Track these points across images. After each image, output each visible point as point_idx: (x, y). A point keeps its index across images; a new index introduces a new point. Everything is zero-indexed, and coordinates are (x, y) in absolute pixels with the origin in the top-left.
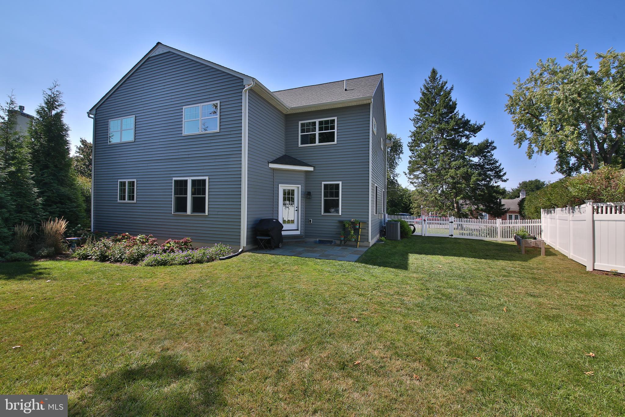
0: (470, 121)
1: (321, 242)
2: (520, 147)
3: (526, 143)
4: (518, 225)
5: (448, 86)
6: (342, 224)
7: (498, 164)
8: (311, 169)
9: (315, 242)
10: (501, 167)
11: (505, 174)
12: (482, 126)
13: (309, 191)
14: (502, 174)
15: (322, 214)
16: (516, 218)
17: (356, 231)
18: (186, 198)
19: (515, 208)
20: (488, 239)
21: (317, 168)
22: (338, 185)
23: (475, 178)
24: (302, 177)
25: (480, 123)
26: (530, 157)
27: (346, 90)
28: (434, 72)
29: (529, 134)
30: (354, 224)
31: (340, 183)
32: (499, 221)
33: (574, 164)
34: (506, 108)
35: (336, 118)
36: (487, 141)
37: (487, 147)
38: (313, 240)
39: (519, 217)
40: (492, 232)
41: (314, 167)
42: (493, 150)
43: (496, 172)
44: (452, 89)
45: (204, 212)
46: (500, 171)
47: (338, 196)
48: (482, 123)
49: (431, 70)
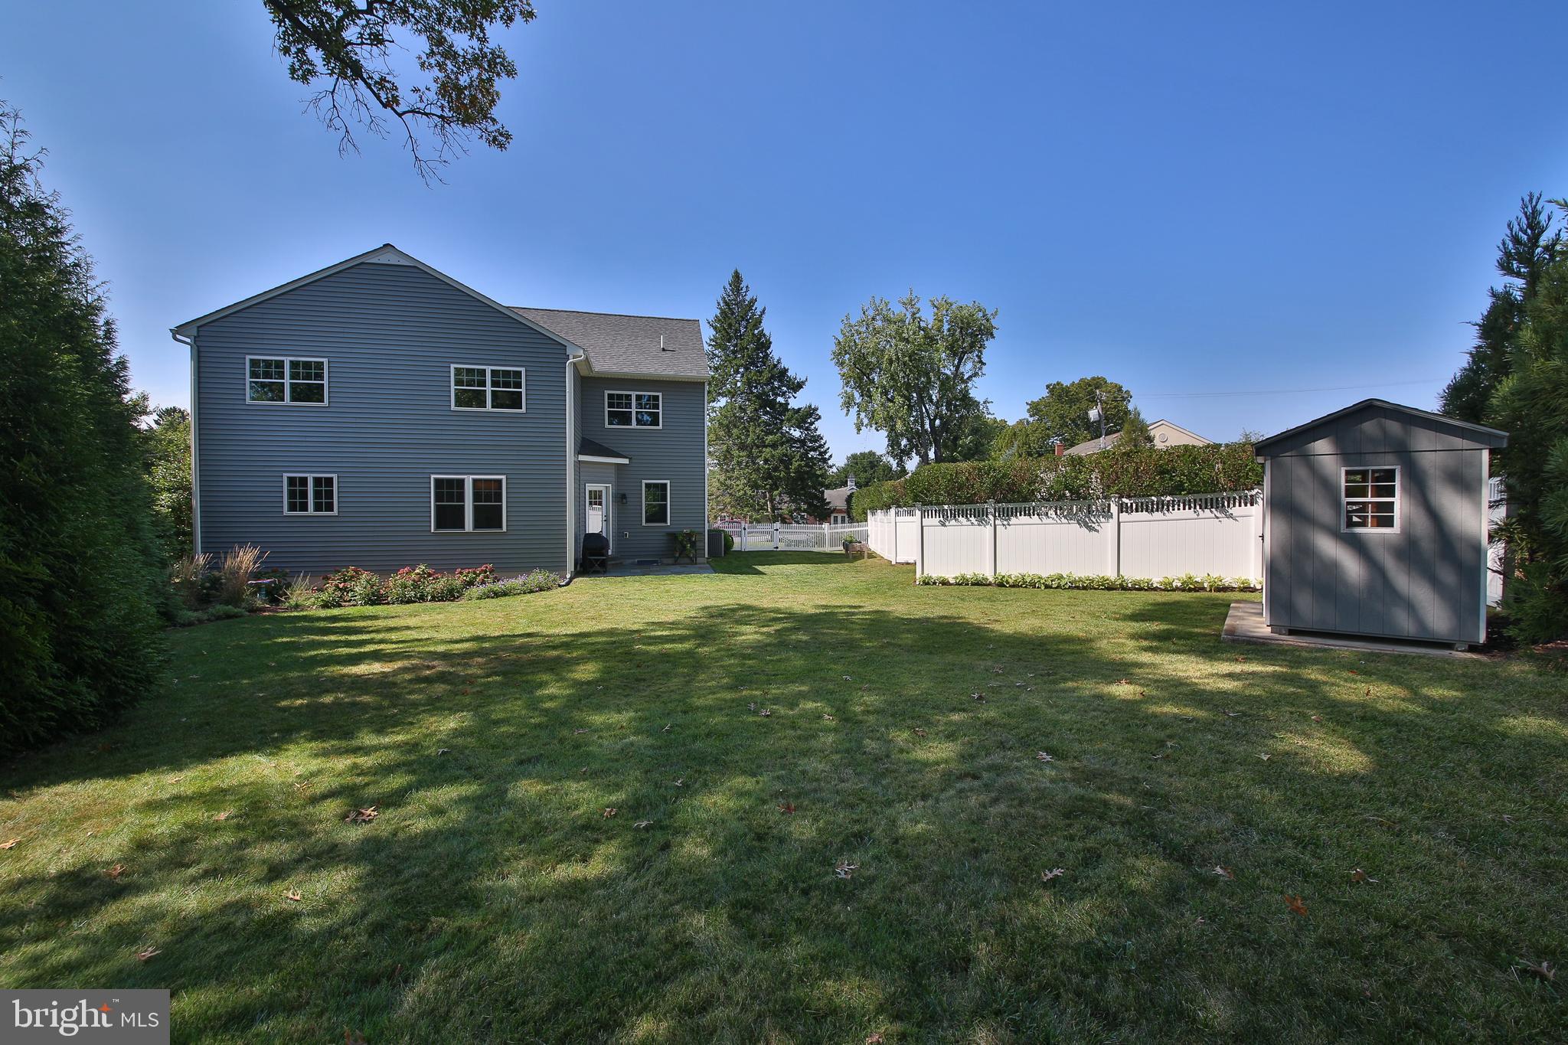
0: (787, 370)
1: (640, 563)
2: (847, 414)
3: (854, 410)
4: (846, 530)
5: (758, 307)
6: (673, 537)
7: (822, 442)
8: (626, 461)
9: (633, 564)
10: (826, 446)
11: (831, 456)
12: (803, 383)
13: (622, 492)
14: (827, 456)
15: (644, 524)
16: (843, 521)
17: (693, 544)
18: (463, 507)
19: (841, 504)
20: (816, 549)
21: (634, 461)
22: (666, 484)
23: (797, 464)
24: (612, 473)
25: (800, 377)
26: (859, 430)
27: (664, 350)
28: (737, 278)
29: (858, 398)
30: (690, 535)
31: (668, 482)
32: (826, 526)
33: (905, 446)
34: (833, 357)
35: (660, 394)
36: (810, 406)
37: (811, 415)
38: (631, 561)
39: (847, 519)
40: (820, 541)
41: (630, 459)
42: (817, 420)
43: (821, 454)
44: (763, 312)
45: (501, 527)
46: (825, 452)
47: (666, 501)
48: (803, 379)
49: (732, 272)
